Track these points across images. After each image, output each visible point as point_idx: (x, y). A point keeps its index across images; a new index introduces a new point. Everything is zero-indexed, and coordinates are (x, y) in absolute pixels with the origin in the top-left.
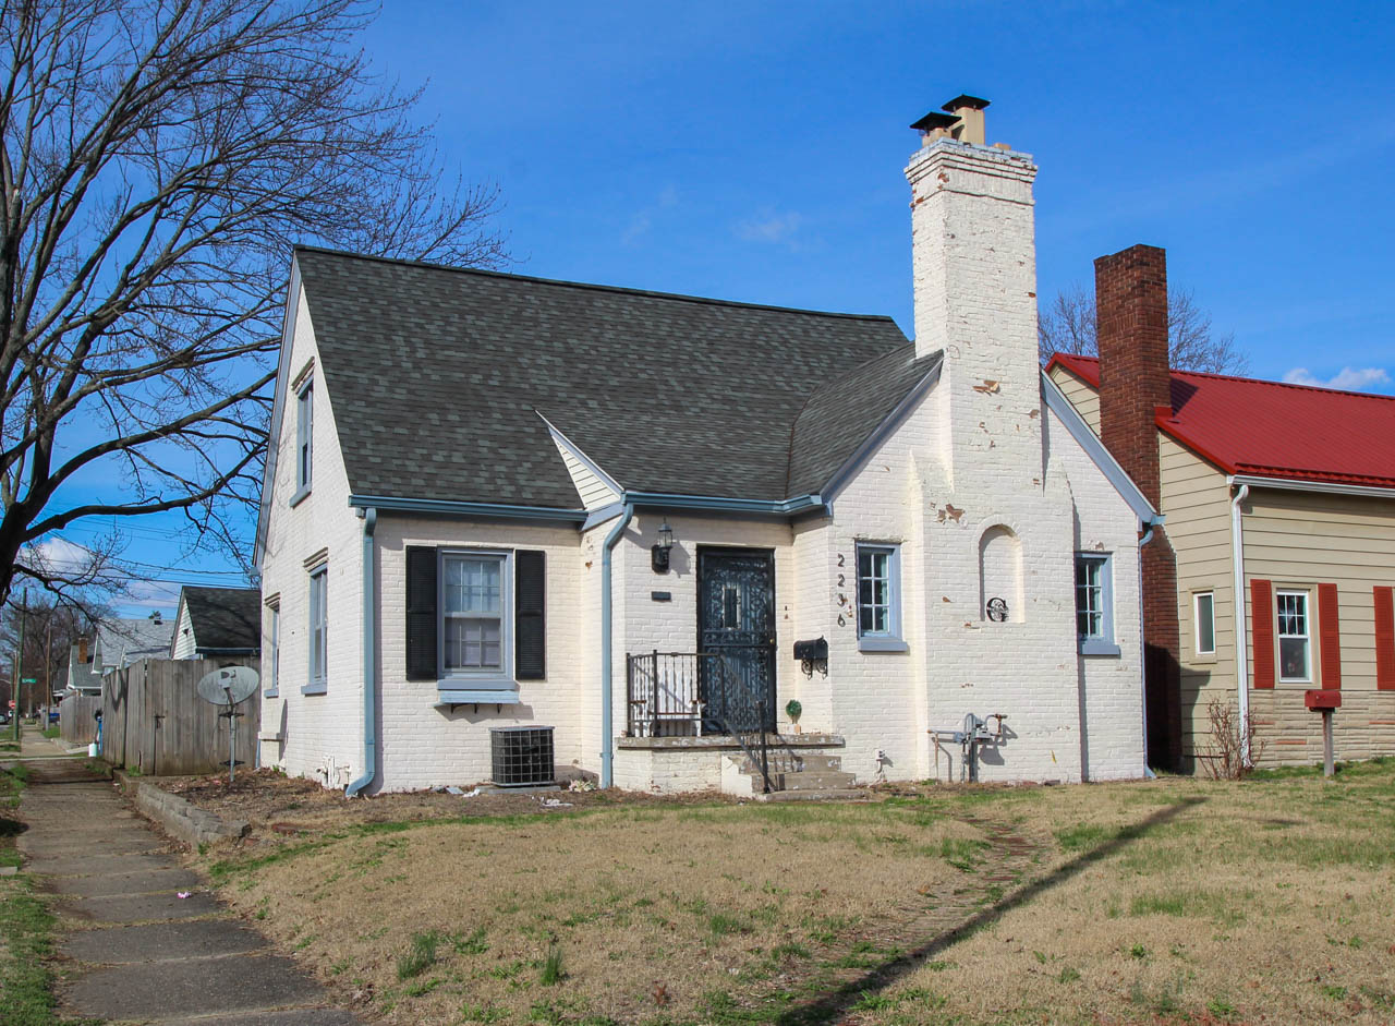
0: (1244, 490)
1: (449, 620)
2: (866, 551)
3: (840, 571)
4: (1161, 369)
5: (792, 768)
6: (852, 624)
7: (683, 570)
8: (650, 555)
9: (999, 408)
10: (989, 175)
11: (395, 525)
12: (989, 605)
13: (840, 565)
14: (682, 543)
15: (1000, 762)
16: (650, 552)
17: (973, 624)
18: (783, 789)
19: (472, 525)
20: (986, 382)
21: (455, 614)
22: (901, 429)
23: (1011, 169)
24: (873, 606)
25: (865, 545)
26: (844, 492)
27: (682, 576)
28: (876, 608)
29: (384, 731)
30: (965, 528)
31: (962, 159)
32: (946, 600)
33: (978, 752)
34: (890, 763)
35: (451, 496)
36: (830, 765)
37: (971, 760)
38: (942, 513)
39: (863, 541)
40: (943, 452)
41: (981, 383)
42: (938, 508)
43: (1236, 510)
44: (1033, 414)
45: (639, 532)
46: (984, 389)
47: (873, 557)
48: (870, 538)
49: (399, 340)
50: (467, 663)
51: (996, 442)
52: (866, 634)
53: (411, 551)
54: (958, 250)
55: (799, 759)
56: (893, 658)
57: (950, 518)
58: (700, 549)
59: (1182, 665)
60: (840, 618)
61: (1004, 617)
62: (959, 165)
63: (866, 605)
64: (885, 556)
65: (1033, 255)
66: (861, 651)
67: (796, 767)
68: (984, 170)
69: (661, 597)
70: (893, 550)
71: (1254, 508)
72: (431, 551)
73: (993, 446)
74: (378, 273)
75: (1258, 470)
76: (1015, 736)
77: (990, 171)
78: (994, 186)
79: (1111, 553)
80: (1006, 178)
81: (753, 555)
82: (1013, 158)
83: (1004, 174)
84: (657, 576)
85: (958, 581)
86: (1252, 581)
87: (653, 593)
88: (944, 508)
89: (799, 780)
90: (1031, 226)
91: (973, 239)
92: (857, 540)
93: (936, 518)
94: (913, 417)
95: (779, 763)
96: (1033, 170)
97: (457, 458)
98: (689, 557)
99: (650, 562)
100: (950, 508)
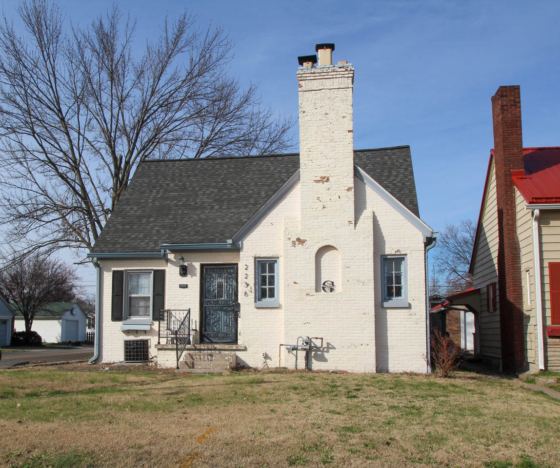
0: (537, 212)
1: (130, 298)
2: (264, 262)
3: (246, 272)
4: (515, 151)
5: (208, 359)
6: (252, 296)
7: (194, 275)
8: (179, 270)
9: (329, 189)
10: (326, 79)
11: (109, 263)
12: (324, 284)
13: (246, 269)
14: (194, 263)
15: (325, 360)
16: (179, 268)
17: (311, 294)
18: (193, 368)
19: (137, 261)
20: (321, 177)
21: (133, 296)
22: (280, 205)
23: (338, 73)
24: (267, 287)
25: (261, 259)
26: (249, 236)
27: (193, 277)
28: (269, 288)
29: (103, 340)
30: (307, 248)
31: (309, 75)
32: (295, 283)
33: (313, 355)
34: (271, 359)
35: (126, 251)
36: (226, 358)
37: (308, 358)
38: (294, 243)
39: (259, 258)
40: (297, 213)
41: (319, 179)
42: (291, 240)
43: (535, 224)
44: (349, 190)
45: (175, 260)
46: (319, 181)
47: (267, 265)
48: (262, 256)
49: (155, 191)
50: (139, 314)
51: (326, 206)
52: (263, 300)
53: (114, 272)
54: (306, 118)
55: (211, 355)
56: (273, 310)
57: (298, 244)
58: (202, 266)
59: (525, 312)
60: (246, 293)
61: (332, 290)
62: (308, 78)
63: (263, 287)
64: (274, 263)
65: (351, 112)
66: (256, 308)
67: (210, 359)
68: (322, 77)
69: (184, 287)
70: (276, 261)
71: (551, 221)
72: (122, 272)
73: (324, 207)
74: (166, 166)
75: (548, 200)
76: (335, 349)
77: (325, 77)
78: (328, 83)
79: (406, 255)
80: (336, 78)
81: (229, 266)
82: (340, 68)
83: (334, 76)
84: (182, 278)
85: (302, 274)
86: (549, 263)
87: (180, 285)
88: (295, 240)
89: (201, 364)
90: (350, 98)
91: (316, 111)
92: (255, 258)
93: (291, 245)
94: (286, 199)
95: (202, 357)
96: (351, 70)
97: (141, 236)
98: (196, 269)
99: (179, 272)
100: (298, 239)
